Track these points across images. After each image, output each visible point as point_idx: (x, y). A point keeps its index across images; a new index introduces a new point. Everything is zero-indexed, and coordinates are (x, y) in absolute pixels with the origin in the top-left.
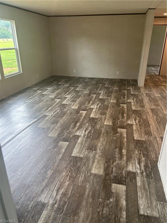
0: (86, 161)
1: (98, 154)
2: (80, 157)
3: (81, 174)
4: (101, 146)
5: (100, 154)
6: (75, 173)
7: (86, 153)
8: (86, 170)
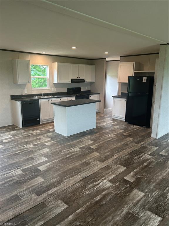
0: (145, 205)
1: (128, 207)
2: (151, 212)
3: (155, 196)
4: (118, 215)
5: (125, 206)
6: (160, 199)
7: (142, 214)
8: (149, 198)
